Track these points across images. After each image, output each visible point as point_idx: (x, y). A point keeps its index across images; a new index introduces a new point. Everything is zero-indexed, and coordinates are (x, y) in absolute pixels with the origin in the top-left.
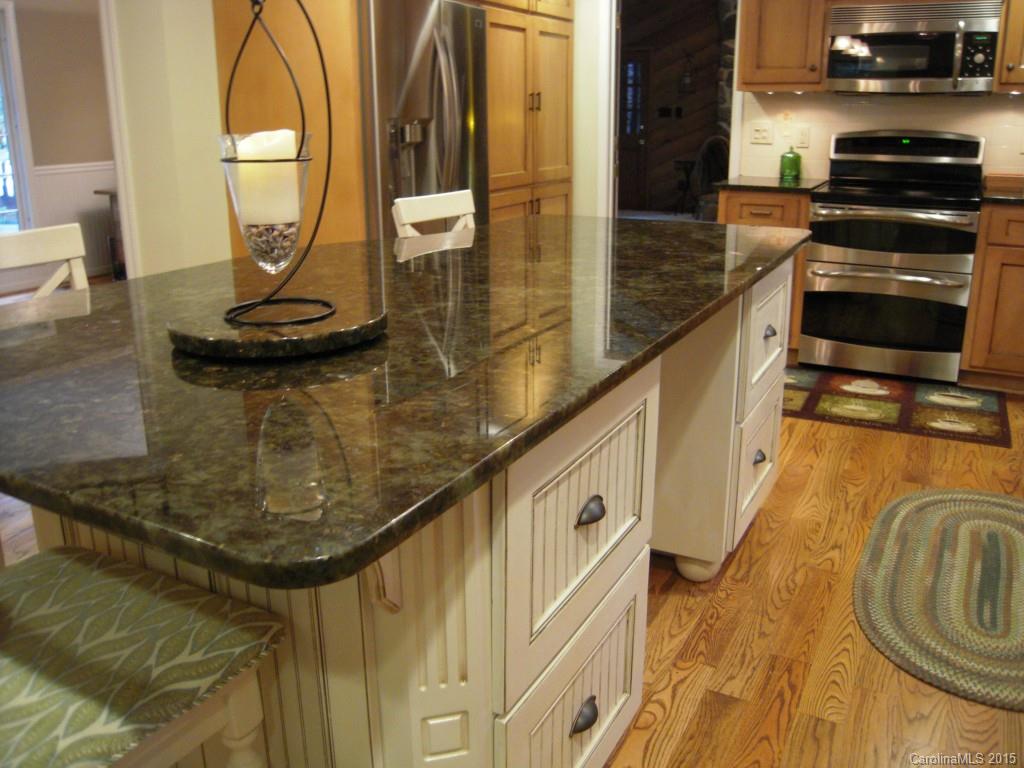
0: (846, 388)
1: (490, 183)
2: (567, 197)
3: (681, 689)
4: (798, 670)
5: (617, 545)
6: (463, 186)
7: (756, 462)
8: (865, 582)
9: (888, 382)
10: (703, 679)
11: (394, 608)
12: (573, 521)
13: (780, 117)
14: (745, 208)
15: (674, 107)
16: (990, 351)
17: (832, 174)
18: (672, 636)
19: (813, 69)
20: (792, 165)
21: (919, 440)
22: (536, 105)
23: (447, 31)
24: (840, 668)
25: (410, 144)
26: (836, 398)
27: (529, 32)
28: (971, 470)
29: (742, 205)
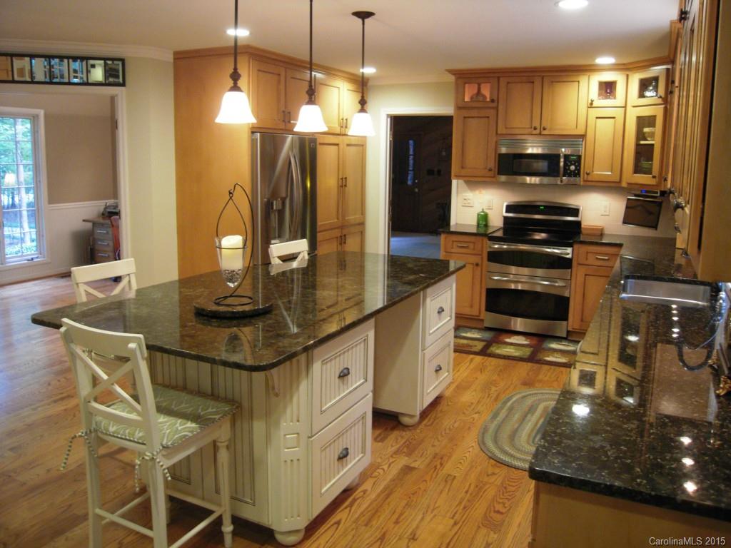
0: (508, 340)
1: (318, 227)
2: (362, 233)
3: (392, 465)
4: (445, 459)
5: (356, 388)
6: (303, 237)
7: (437, 371)
8: (486, 426)
9: (529, 337)
10: (403, 461)
11: (277, 395)
12: (337, 375)
13: (477, 192)
14: (455, 243)
15: (436, 169)
16: (582, 320)
17: (504, 224)
18: (392, 446)
19: (490, 170)
20: (483, 219)
21: (536, 366)
22: (344, 184)
23: (296, 151)
24: (465, 458)
25: (276, 210)
26: (500, 345)
27: (341, 146)
28: (557, 380)
29: (453, 241)
